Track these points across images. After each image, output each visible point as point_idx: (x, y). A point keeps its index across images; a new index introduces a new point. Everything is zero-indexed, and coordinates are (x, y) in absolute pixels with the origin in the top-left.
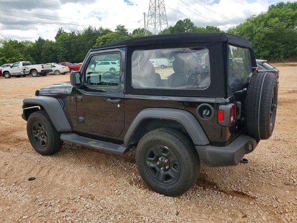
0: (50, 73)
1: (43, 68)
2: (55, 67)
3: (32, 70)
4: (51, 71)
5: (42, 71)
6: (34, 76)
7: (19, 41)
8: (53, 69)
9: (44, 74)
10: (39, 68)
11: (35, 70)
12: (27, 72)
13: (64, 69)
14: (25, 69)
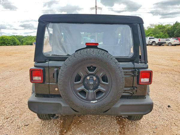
0: (164, 44)
1: (159, 41)
2: (169, 40)
3: (153, 42)
4: (165, 43)
5: (158, 43)
6: (153, 46)
7: (164, 25)
8: (166, 42)
9: (160, 44)
10: (157, 40)
11: (155, 42)
12: (150, 43)
13: (176, 42)
14: (149, 41)
